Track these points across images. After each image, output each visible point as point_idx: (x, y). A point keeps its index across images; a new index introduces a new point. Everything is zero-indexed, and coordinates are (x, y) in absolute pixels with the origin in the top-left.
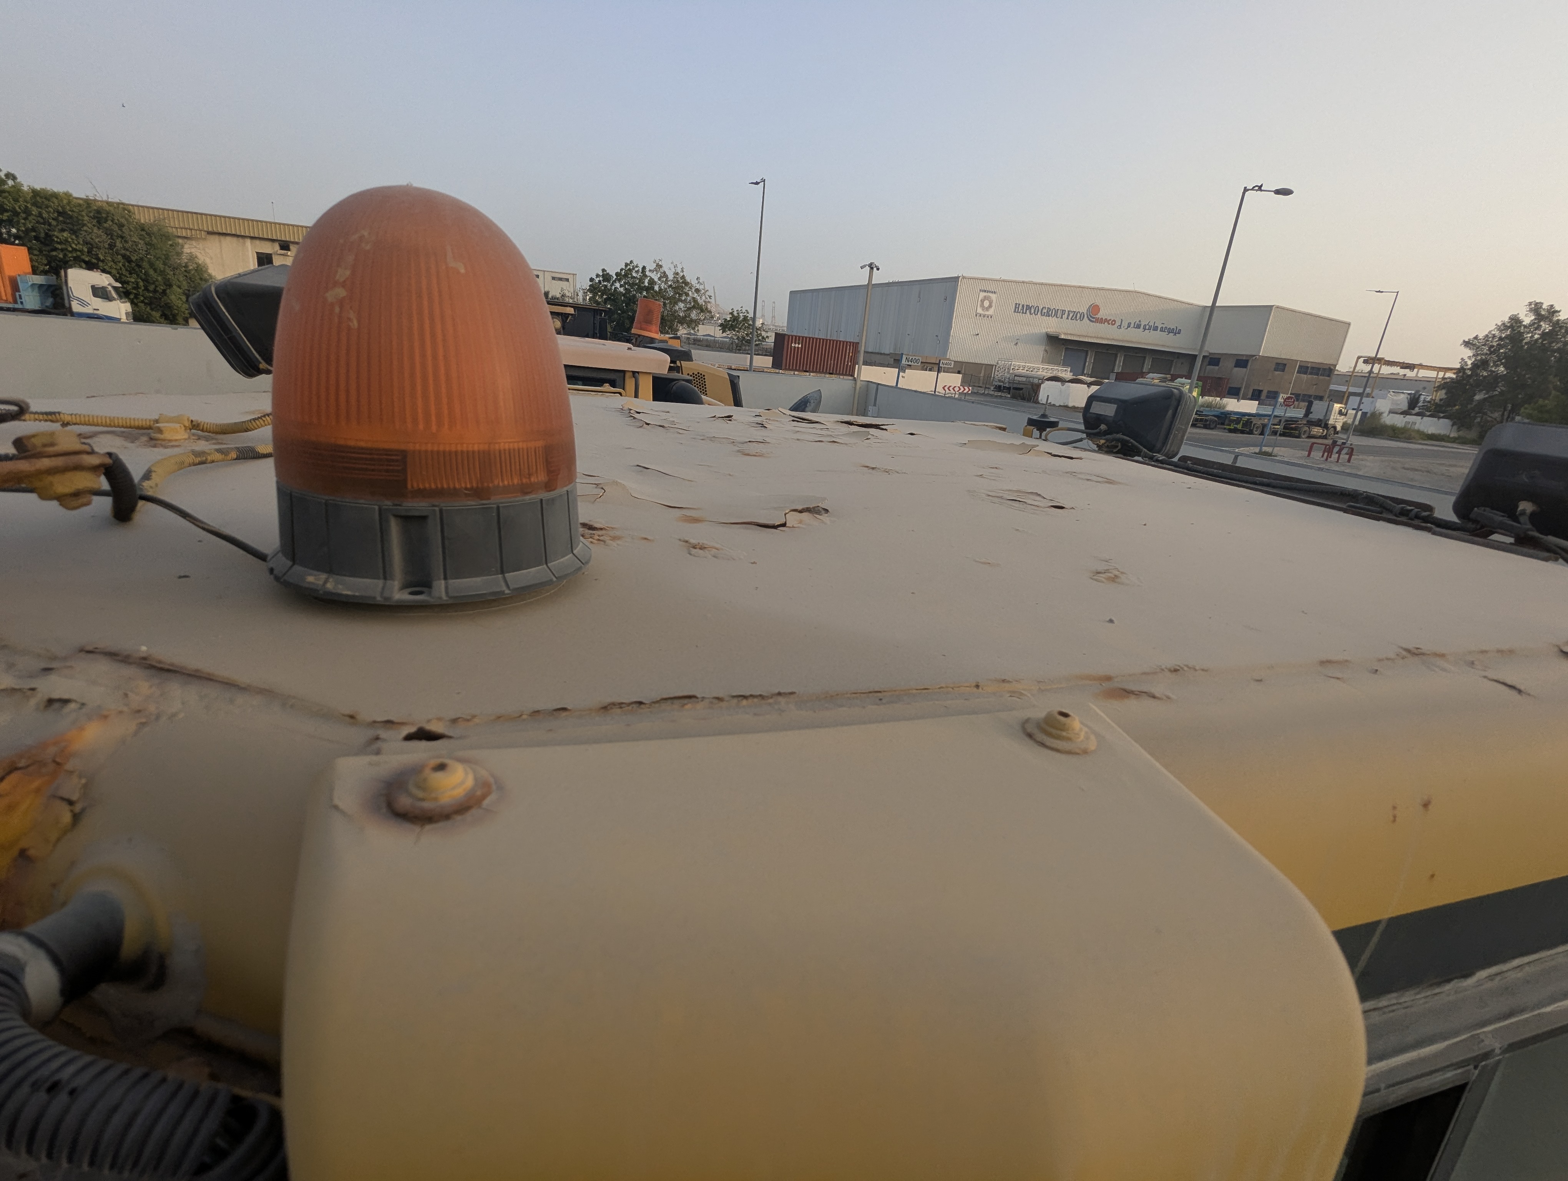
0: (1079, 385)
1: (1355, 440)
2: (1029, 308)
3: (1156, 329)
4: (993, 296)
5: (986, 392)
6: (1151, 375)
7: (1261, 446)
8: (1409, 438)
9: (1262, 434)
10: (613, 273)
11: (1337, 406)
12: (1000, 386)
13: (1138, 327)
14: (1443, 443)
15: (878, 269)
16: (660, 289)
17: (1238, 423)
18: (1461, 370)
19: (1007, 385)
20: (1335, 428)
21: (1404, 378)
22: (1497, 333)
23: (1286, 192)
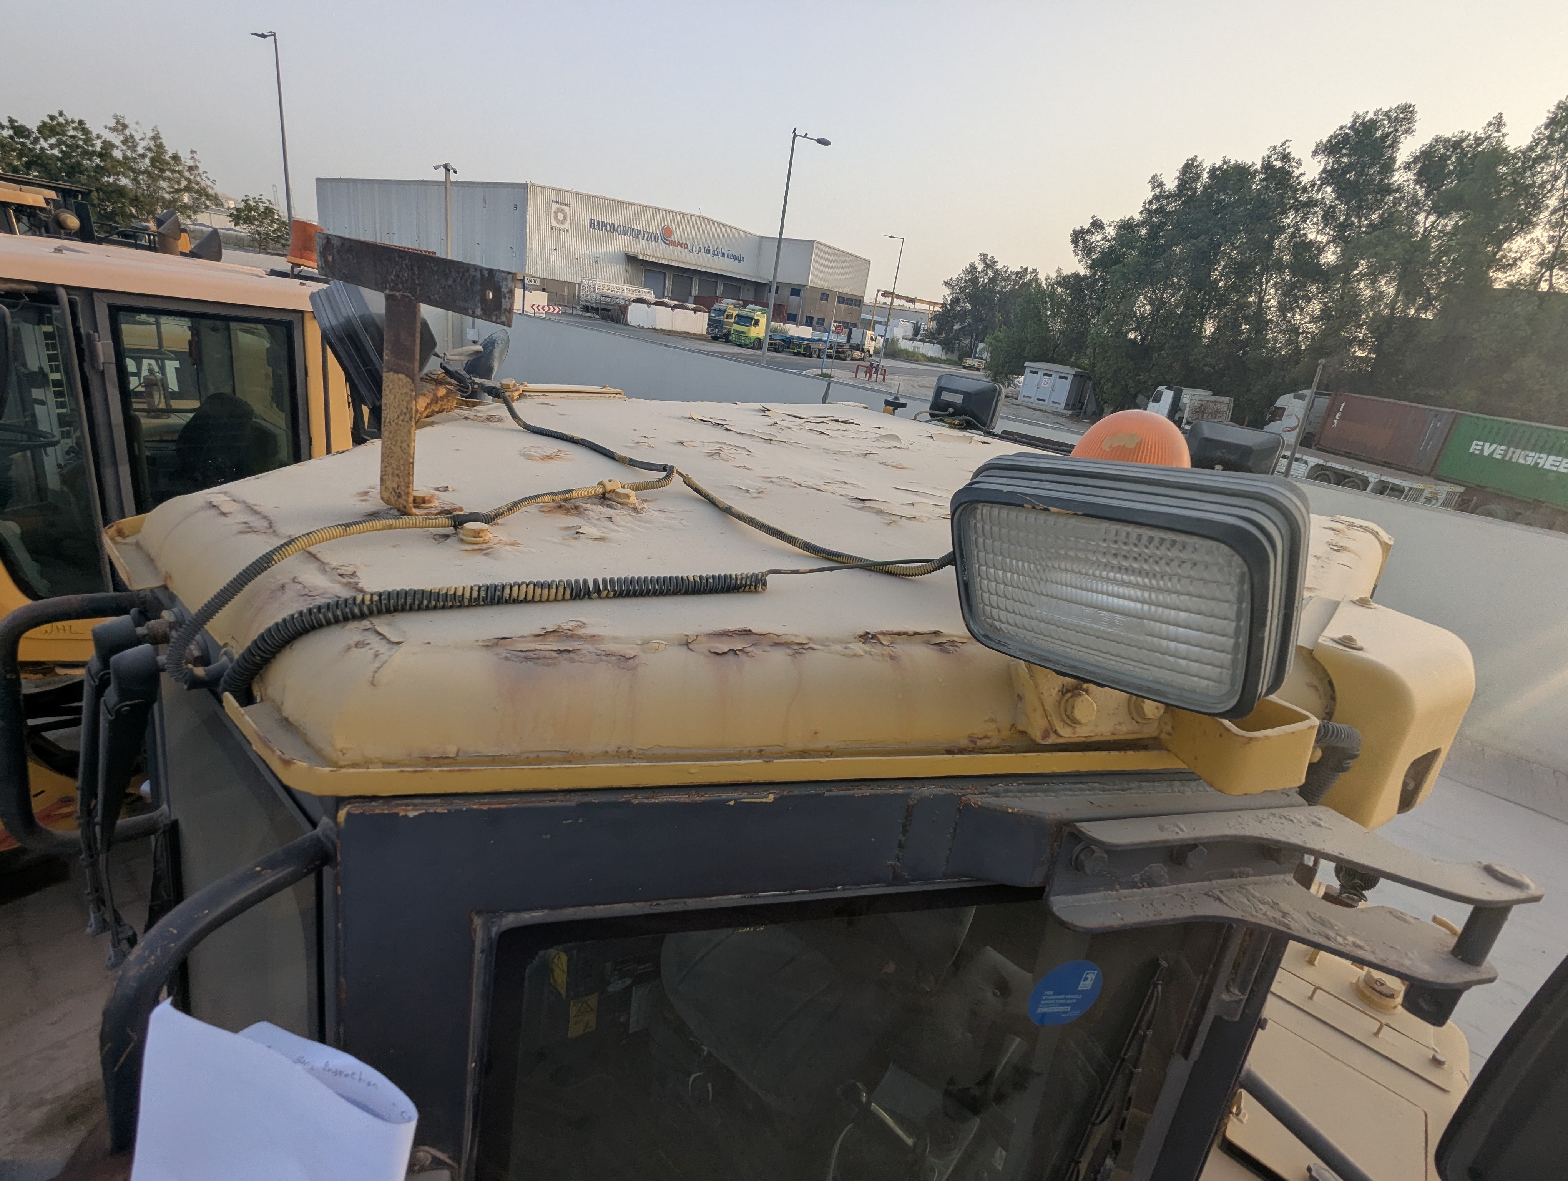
0: (663, 308)
1: (886, 363)
2: (604, 224)
3: (723, 255)
4: (567, 209)
5: (574, 312)
6: (726, 300)
7: (822, 368)
8: (917, 360)
9: (819, 357)
10: (33, 126)
11: (869, 333)
12: (587, 307)
13: (708, 252)
14: (938, 365)
15: (455, 172)
16: (126, 158)
17: (800, 347)
18: (944, 305)
19: (594, 306)
20: (869, 351)
21: (909, 310)
22: (963, 276)
23: (824, 142)
